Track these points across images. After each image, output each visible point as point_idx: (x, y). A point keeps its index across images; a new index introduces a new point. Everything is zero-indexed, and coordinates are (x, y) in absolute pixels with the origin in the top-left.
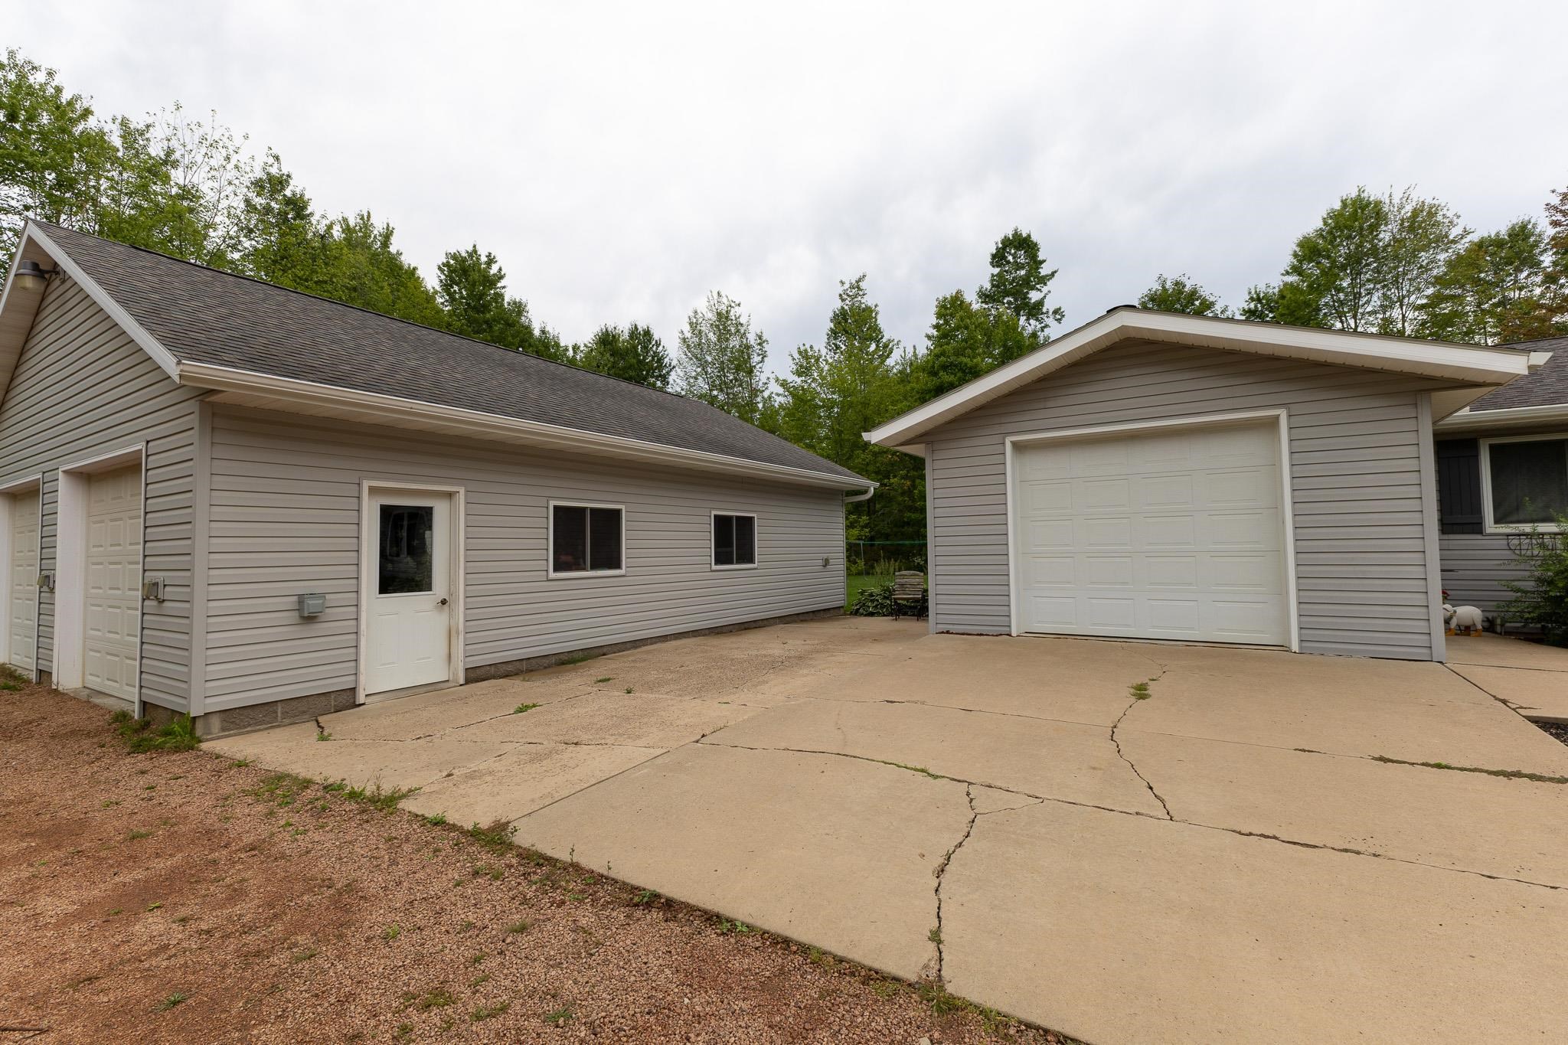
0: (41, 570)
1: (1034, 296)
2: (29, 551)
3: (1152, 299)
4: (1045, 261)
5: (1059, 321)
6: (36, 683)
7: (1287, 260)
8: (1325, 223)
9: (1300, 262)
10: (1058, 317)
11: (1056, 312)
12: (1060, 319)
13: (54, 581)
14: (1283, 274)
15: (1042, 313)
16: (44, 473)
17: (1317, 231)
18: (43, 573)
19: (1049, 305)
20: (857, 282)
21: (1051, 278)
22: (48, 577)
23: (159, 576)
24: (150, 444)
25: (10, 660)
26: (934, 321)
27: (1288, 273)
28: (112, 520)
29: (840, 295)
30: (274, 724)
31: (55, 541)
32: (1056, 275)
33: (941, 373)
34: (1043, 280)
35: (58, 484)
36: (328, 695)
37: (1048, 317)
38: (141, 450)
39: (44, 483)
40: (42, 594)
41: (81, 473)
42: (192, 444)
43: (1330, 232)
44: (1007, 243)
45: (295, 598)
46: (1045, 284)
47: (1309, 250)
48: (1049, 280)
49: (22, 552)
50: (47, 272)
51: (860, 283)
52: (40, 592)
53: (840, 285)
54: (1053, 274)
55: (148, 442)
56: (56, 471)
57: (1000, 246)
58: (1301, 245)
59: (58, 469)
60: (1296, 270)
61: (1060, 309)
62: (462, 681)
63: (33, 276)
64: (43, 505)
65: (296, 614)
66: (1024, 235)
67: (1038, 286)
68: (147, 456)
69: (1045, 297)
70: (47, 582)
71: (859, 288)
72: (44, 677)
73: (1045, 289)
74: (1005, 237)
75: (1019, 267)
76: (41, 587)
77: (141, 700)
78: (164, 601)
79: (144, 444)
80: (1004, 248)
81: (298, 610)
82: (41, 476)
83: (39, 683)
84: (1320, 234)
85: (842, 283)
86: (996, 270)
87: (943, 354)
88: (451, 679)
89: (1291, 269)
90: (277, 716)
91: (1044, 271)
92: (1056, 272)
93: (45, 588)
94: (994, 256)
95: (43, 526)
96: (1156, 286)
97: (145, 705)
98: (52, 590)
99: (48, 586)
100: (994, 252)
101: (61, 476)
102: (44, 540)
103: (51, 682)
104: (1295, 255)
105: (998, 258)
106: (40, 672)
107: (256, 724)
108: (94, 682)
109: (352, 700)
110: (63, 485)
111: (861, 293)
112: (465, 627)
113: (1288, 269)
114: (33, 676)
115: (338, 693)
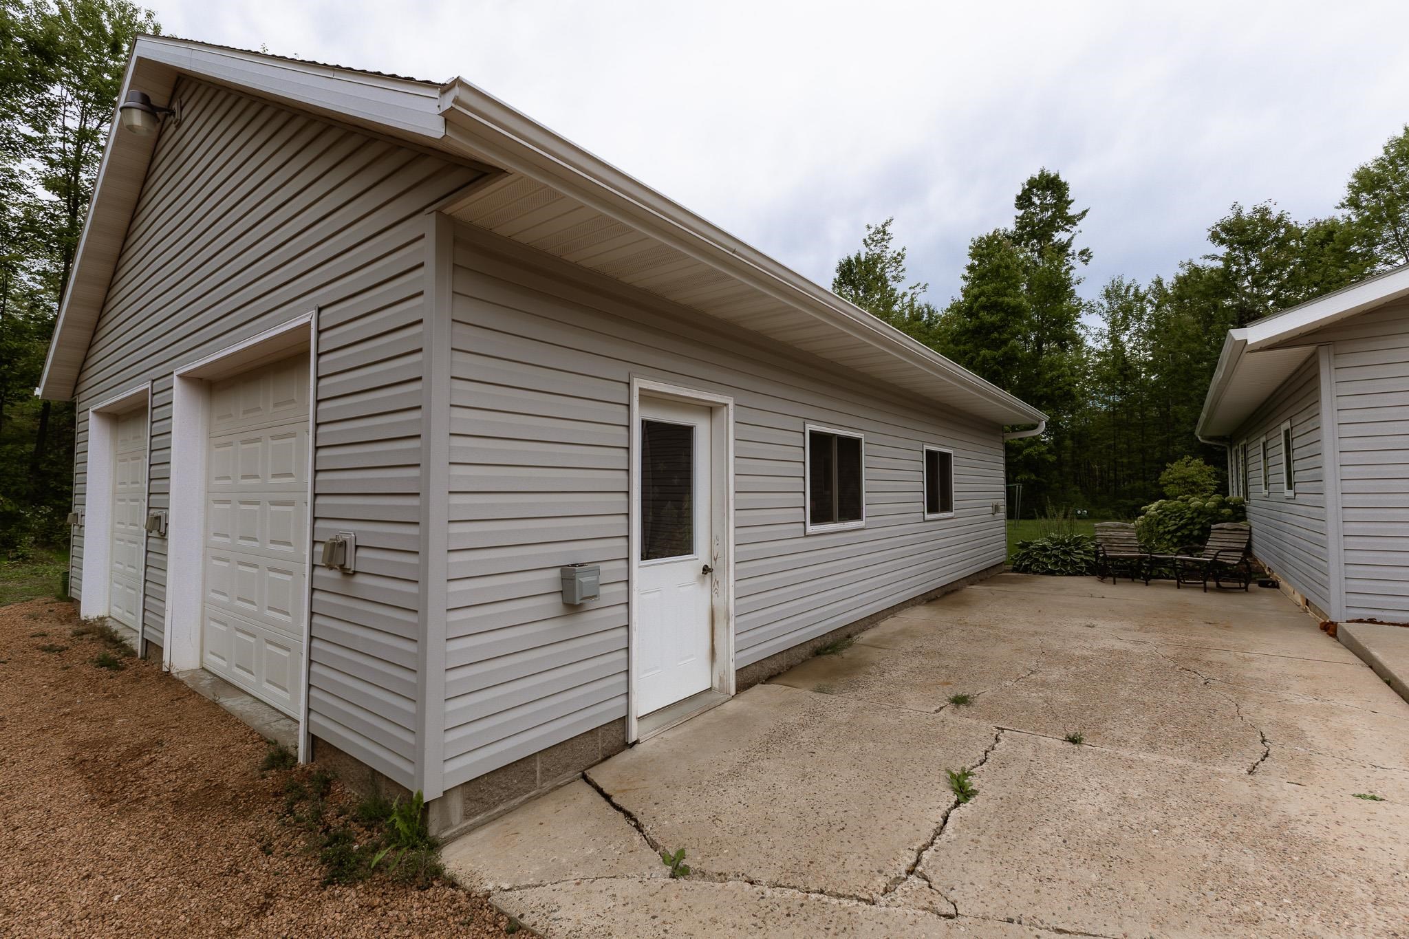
0: (149, 508)
1: (1060, 236)
2: (133, 483)
3: (1225, 229)
4: (1073, 201)
5: (1086, 262)
6: (142, 658)
7: (1344, 193)
8: (1387, 152)
9: (1357, 194)
10: (1086, 258)
11: (1082, 253)
12: (1087, 260)
13: (167, 524)
14: (1337, 207)
15: (1068, 255)
16: (153, 381)
17: (1377, 161)
18: (152, 512)
19: (1076, 247)
20: (883, 226)
21: (1082, 218)
22: (158, 518)
23: (347, 531)
24: (324, 313)
25: (110, 612)
26: (969, 261)
27: (1343, 206)
28: (244, 442)
29: (865, 240)
30: (532, 793)
31: (169, 471)
32: (1087, 214)
33: (981, 314)
34: (1071, 221)
35: (172, 394)
36: (594, 731)
37: (1074, 258)
38: (308, 324)
39: (153, 395)
40: (150, 540)
41: (201, 379)
42: (421, 293)
43: (1392, 162)
44: (1033, 184)
45: (556, 573)
46: (1075, 224)
47: (1366, 182)
48: (1079, 220)
49: (124, 483)
50: (161, 110)
51: (887, 228)
52: (148, 537)
53: (866, 229)
54: (1084, 213)
55: (320, 310)
56: (170, 377)
57: (1027, 187)
58: (1358, 176)
59: (172, 373)
60: (1354, 203)
61: (1088, 250)
62: (733, 692)
63: (142, 110)
64: (152, 423)
65: (557, 599)
66: (1052, 175)
67: (1067, 227)
68: (319, 332)
69: (1072, 237)
70: (157, 526)
71: (884, 233)
72: (151, 651)
73: (1075, 229)
74: (1032, 178)
75: (1044, 208)
76: (149, 531)
77: (308, 733)
78: (355, 573)
79: (314, 312)
80: (1030, 190)
81: (562, 592)
82: (149, 386)
83: (145, 658)
84: (1380, 164)
85: (869, 227)
86: (1021, 213)
87: (982, 294)
88: (716, 685)
89: (1347, 201)
90: (535, 779)
91: (1072, 211)
92: (1086, 211)
93: (155, 533)
94: (1019, 198)
95: (151, 451)
96: (1230, 215)
97: (314, 741)
98: (163, 536)
99: (159, 531)
100: (1020, 194)
101: (176, 382)
102: (153, 468)
103: (161, 662)
104: (1351, 186)
105: (1024, 200)
106: (147, 643)
107: (511, 797)
108: (216, 664)
109: (621, 738)
110: (179, 394)
111: (886, 237)
112: (736, 608)
113: (1344, 201)
114: (138, 646)
115: (607, 728)
